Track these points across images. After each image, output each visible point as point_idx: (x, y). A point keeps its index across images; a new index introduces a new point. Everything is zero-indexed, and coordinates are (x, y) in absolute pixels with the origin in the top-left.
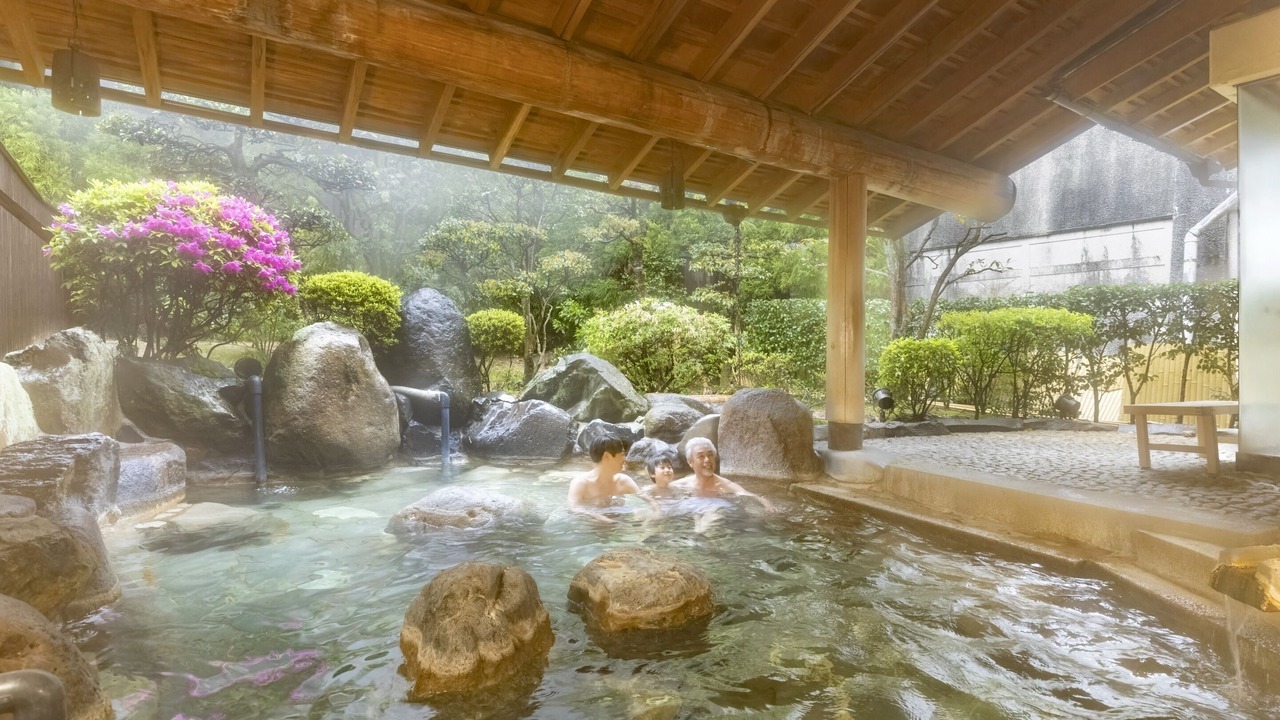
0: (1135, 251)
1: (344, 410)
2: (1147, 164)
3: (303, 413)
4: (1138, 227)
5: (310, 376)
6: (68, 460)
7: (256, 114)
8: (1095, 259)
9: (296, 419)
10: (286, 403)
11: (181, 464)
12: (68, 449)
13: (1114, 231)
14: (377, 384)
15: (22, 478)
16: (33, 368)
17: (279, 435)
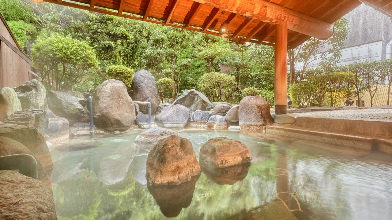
0: (369, 52)
1: (119, 107)
2: (372, 24)
3: (106, 108)
4: (370, 44)
5: (108, 96)
6: (33, 115)
7: (92, 6)
8: (355, 56)
9: (103, 110)
10: (100, 105)
11: (67, 124)
12: (33, 113)
13: (361, 46)
14: (129, 99)
15: (18, 120)
16: (21, 92)
17: (98, 115)
